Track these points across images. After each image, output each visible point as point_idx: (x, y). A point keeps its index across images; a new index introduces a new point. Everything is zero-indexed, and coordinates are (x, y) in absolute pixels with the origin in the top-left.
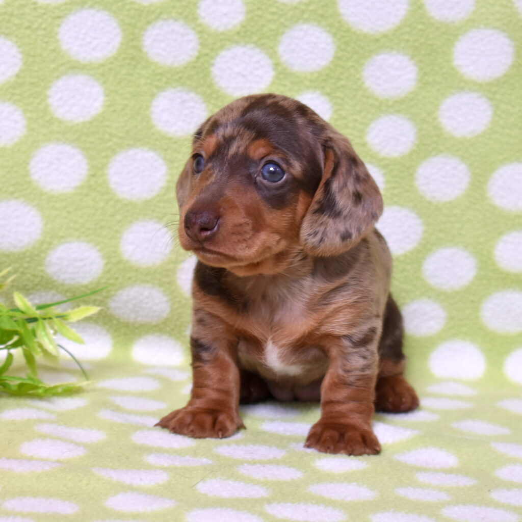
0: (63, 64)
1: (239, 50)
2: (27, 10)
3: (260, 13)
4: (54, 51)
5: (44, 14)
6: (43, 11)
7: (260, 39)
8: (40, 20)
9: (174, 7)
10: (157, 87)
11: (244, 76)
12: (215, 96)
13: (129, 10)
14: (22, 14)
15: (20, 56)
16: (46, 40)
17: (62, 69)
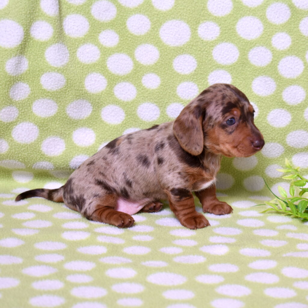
0: (214, 66)
1: (289, 58)
2: (199, 43)
3: (297, 41)
4: (210, 60)
5: (206, 45)
6: (206, 44)
7: (298, 53)
8: (204, 48)
9: (261, 41)
10: (254, 75)
11: (291, 69)
12: (279, 78)
13: (242, 43)
14: (197, 45)
15: (196, 62)
16: (207, 55)
17: (214, 67)
